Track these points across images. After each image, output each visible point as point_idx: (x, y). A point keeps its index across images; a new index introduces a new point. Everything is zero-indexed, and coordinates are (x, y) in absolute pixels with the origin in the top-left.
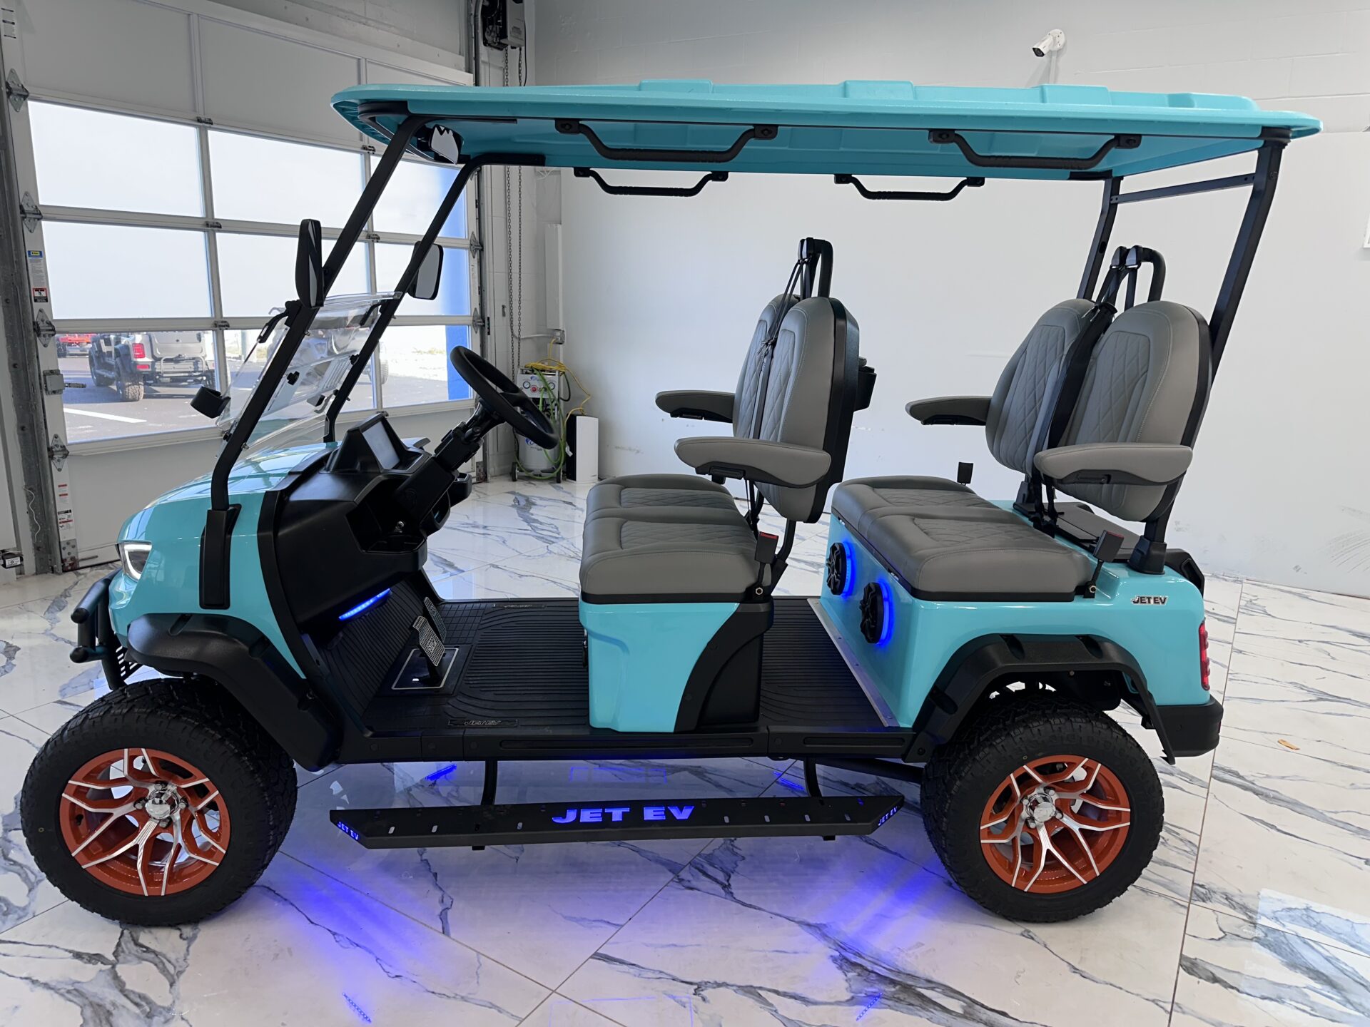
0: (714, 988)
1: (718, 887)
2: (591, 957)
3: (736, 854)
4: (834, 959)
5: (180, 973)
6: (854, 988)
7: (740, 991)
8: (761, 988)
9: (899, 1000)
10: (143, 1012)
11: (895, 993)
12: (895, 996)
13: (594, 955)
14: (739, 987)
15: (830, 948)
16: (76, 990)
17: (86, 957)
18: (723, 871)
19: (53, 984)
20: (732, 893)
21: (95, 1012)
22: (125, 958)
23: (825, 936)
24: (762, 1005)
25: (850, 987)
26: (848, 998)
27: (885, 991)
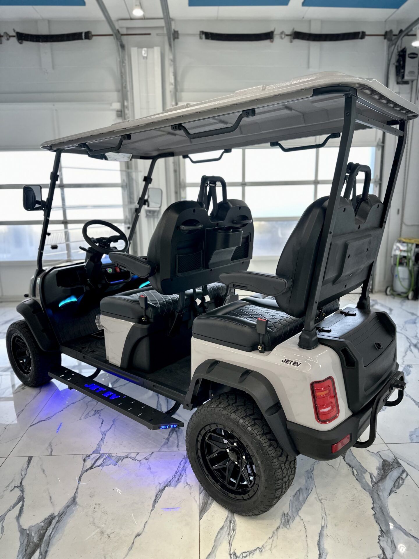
0: (20, 490)
1: (89, 466)
2: (29, 457)
3: (117, 462)
4: (51, 516)
7: (20, 497)
8: (24, 501)
9: (28, 545)
11: (32, 543)
12: (30, 543)
13: (31, 457)
14: (23, 496)
15: (59, 512)
18: (102, 463)
20: (87, 471)
23: (68, 507)
24: (12, 506)
25: (33, 526)
26: (25, 528)
27: (34, 538)
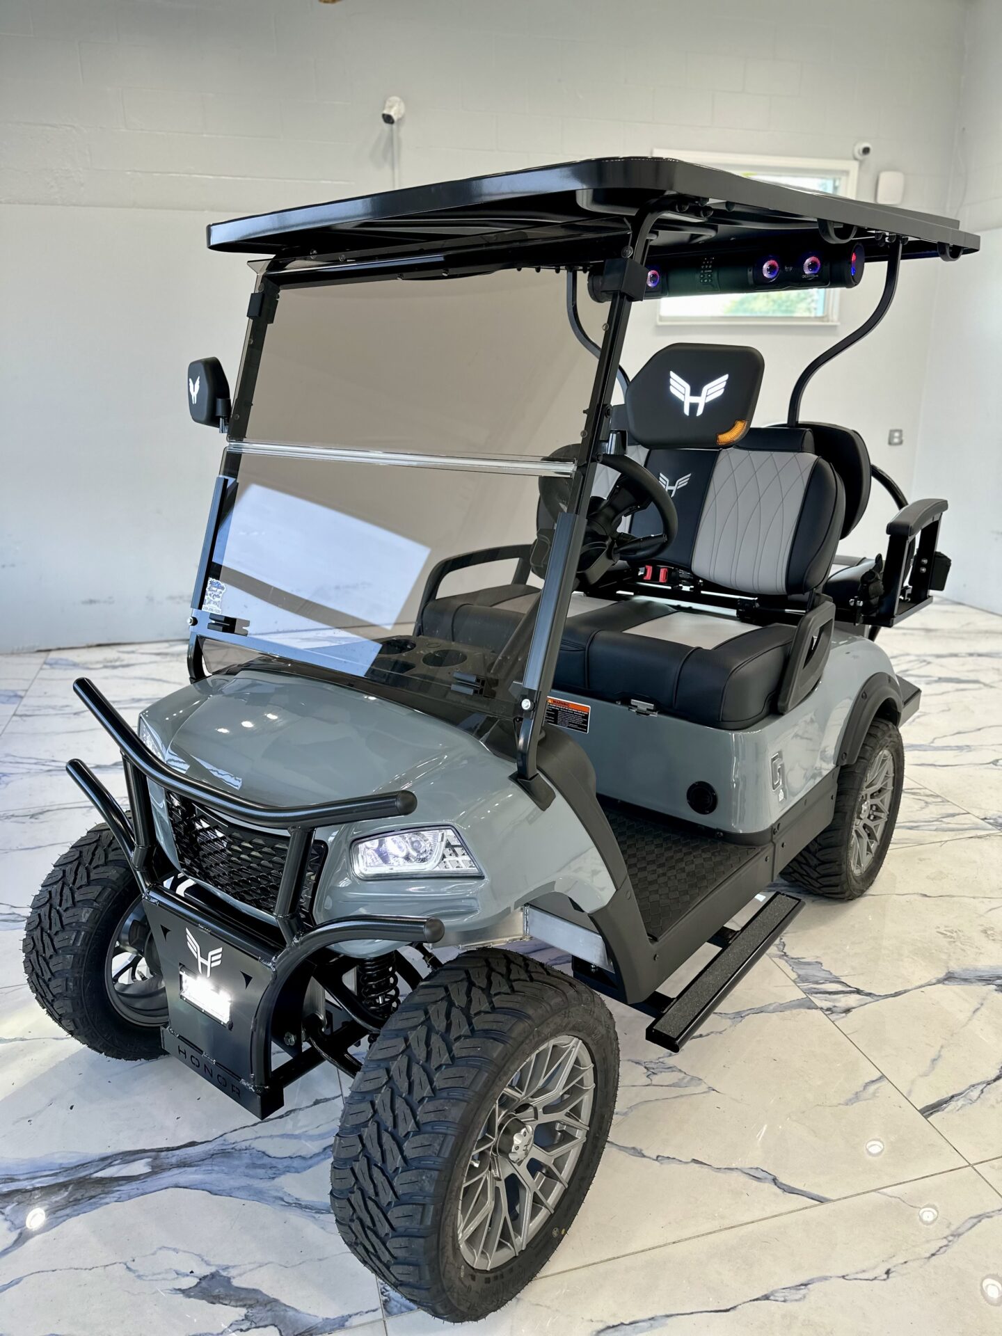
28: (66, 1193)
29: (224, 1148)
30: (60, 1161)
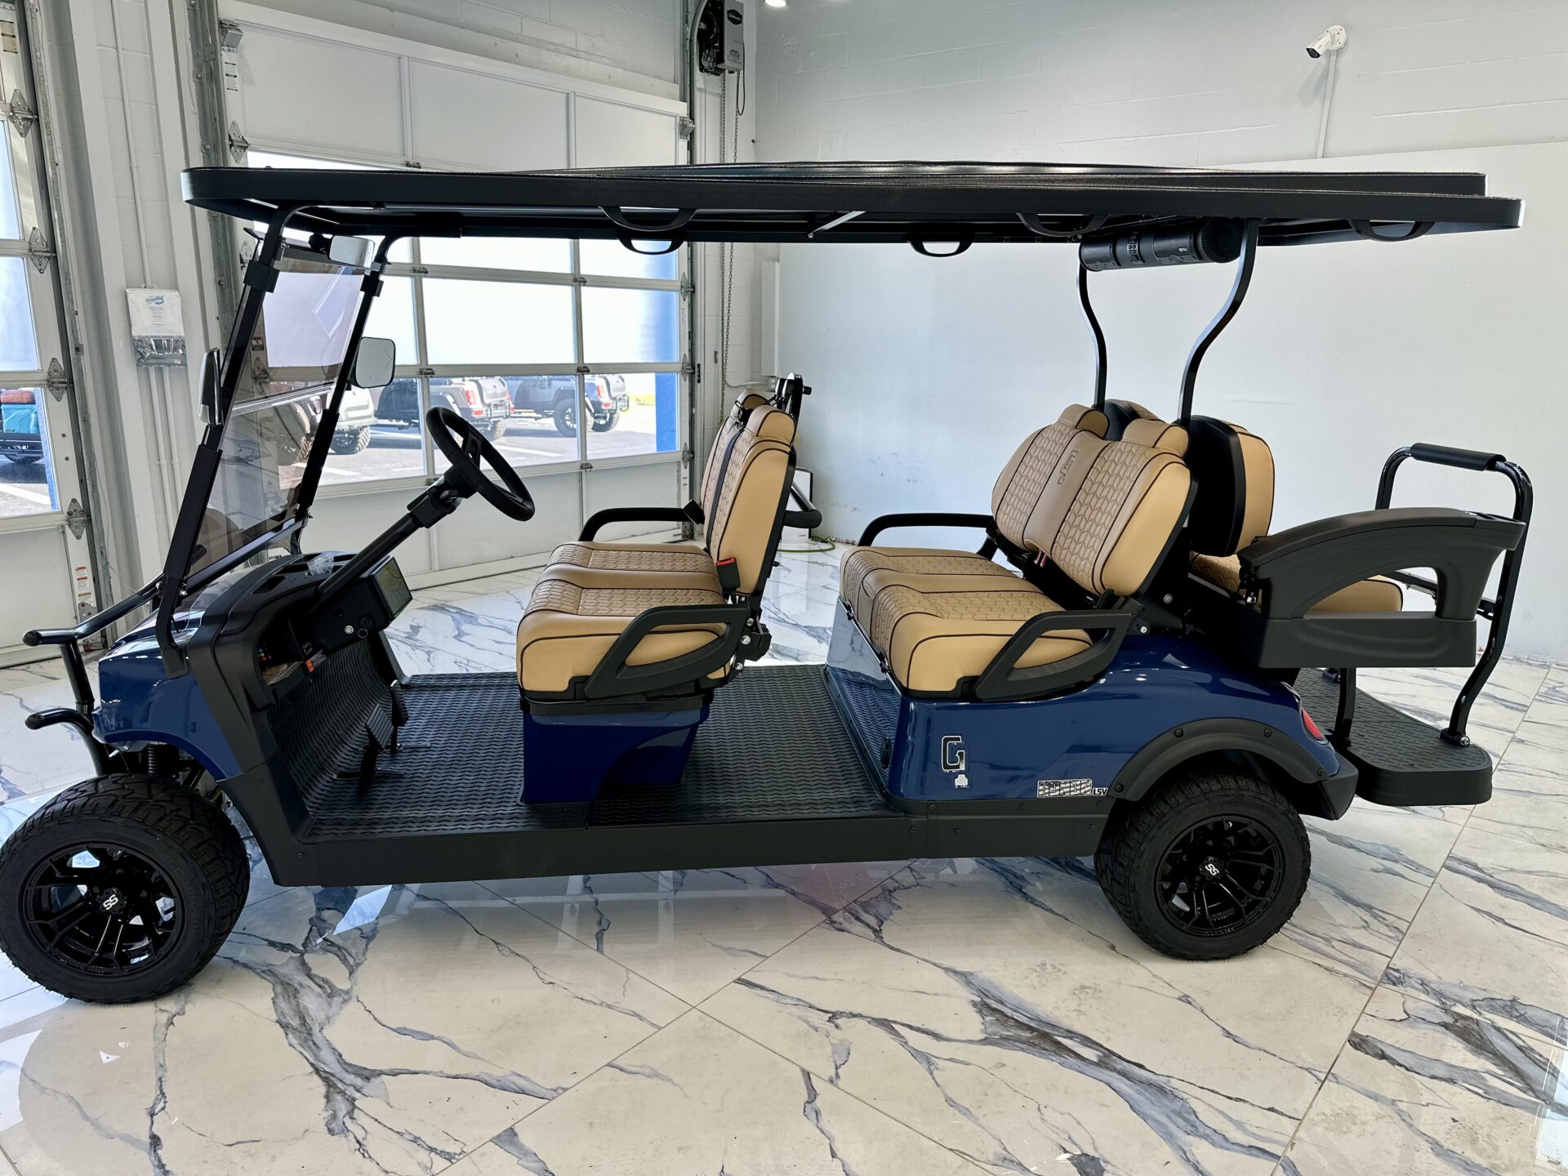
0: (849, 1018)
1: (870, 932)
2: (734, 982)
3: (891, 903)
4: (974, 1004)
5: (358, 965)
6: (989, 1030)
7: (874, 1023)
8: (895, 1022)
9: (1034, 1045)
10: (325, 992)
11: (1031, 1038)
12: (1031, 1041)
13: (736, 980)
14: (873, 1019)
15: (973, 994)
16: (270, 971)
17: (280, 946)
18: (876, 917)
19: (250, 964)
20: (882, 938)
21: (285, 989)
22: (312, 949)
23: (969, 983)
24: (893, 1037)
25: (986, 1029)
26: (982, 1038)
27: (1021, 1036)
28: (1030, 1035)
29: (1164, 1085)
30: (1039, 1012)
